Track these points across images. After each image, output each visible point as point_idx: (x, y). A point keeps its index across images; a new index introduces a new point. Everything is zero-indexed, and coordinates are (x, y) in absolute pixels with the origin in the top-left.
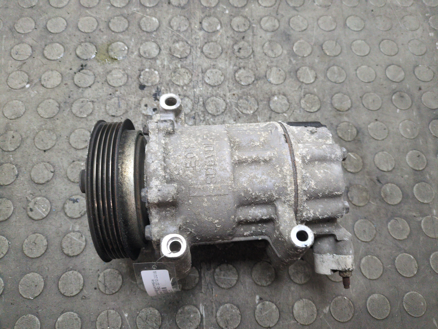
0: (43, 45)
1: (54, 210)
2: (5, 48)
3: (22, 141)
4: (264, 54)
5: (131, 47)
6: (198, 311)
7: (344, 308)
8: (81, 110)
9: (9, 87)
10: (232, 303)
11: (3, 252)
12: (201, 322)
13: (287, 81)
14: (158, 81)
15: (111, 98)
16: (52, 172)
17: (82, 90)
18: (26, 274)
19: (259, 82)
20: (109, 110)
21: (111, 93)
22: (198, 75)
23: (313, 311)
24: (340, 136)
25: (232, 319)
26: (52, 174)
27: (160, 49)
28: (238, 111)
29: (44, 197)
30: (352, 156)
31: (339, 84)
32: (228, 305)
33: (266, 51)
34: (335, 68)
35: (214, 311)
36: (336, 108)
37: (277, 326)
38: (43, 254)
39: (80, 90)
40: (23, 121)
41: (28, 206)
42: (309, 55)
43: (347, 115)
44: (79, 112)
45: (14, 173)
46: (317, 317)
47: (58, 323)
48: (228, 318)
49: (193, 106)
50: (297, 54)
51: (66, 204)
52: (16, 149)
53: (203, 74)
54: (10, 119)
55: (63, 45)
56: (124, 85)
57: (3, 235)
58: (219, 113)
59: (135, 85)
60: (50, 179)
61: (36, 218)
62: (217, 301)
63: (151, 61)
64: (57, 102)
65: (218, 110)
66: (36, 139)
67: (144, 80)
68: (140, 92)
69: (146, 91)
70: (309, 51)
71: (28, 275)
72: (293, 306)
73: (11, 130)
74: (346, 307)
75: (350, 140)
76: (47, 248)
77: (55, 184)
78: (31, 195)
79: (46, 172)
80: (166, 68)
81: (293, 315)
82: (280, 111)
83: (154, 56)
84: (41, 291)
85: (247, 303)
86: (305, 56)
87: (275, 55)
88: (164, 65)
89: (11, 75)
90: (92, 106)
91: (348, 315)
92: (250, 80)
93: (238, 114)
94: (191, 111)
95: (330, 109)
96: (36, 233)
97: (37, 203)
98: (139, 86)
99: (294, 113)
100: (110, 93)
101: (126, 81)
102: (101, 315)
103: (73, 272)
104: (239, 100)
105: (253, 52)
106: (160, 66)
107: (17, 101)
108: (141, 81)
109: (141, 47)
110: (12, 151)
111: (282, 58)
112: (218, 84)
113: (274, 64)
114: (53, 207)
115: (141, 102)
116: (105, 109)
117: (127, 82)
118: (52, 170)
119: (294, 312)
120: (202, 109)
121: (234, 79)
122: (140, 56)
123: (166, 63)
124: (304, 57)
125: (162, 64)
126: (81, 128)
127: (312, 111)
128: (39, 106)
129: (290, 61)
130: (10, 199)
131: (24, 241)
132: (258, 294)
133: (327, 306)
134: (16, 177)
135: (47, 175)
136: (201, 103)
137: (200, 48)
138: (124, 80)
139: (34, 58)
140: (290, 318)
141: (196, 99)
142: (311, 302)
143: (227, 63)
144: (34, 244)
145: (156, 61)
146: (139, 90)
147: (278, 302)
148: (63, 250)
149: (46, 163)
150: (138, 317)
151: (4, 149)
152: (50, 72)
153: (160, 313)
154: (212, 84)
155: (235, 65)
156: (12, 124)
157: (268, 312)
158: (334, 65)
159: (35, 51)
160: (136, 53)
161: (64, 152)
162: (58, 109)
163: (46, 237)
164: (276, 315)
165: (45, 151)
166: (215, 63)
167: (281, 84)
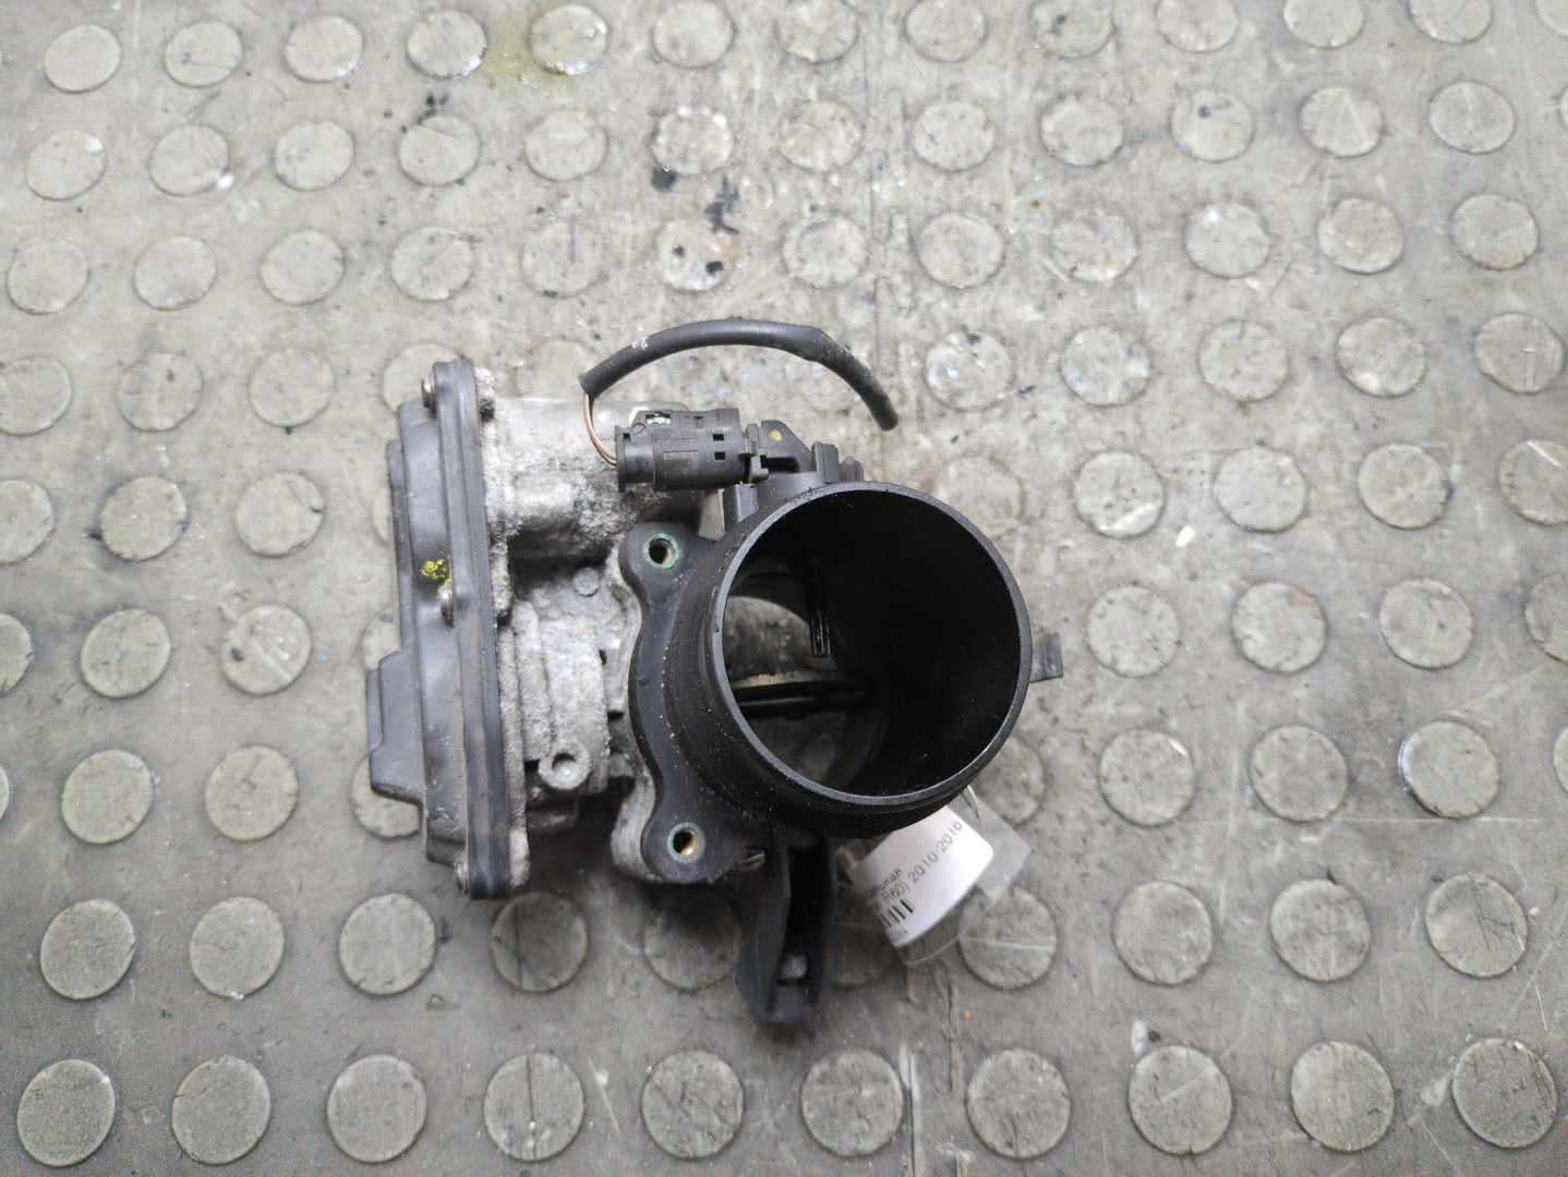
0: (285, 28)
1: (324, 658)
2: (142, 42)
3: (204, 390)
4: (1160, 40)
5: (619, 25)
6: (892, 1074)
7: (1514, 1090)
8: (426, 271)
9: (158, 187)
10: (1034, 1050)
11: (134, 816)
12: (903, 1121)
13: (1261, 147)
14: (725, 153)
15: (542, 226)
16: (316, 511)
17: (431, 196)
18: (216, 902)
19: (1141, 153)
20: (535, 269)
21: (543, 205)
22: (889, 129)
23: (1375, 1094)
24: (1490, 369)
25: (1033, 1115)
26: (317, 518)
27: (735, 31)
28: (1055, 271)
29: (288, 606)
30: (1542, 452)
31: (1484, 157)
32: (1015, 1057)
33: (1168, 27)
34: (1467, 90)
35: (958, 1077)
36: (1469, 258)
37: (1224, 1149)
38: (282, 827)
39: (424, 195)
40: (205, 317)
41: (226, 640)
42: (1351, 41)
43: (1515, 286)
44: (418, 280)
45: (172, 511)
46: (1393, 1121)
47: (337, 1095)
48: (1017, 1109)
49: (868, 249)
50: (1302, 36)
51: (370, 633)
52: (182, 421)
53: (907, 125)
54: (161, 309)
55: (357, 26)
56: (596, 171)
57: (133, 751)
58: (973, 280)
59: (635, 174)
60: (306, 537)
61: (256, 686)
62: (970, 1040)
63: (699, 76)
64: (337, 242)
65: (972, 267)
66: (257, 383)
67: (670, 151)
68: (654, 197)
69: (679, 194)
70: (1350, 23)
71: (223, 905)
72: (1291, 1072)
73: (163, 351)
74: (1523, 1087)
75: (1536, 388)
76: (297, 804)
77: (328, 557)
78: (237, 600)
79: (293, 510)
80: (757, 101)
81: (1292, 1110)
82: (1228, 267)
83: (713, 56)
84: (272, 969)
85: (1097, 1051)
86: (1334, 43)
87: (1209, 39)
88: (752, 92)
89: (165, 143)
90: (467, 255)
91: (1534, 1118)
92: (1105, 145)
93: (1054, 282)
94: (861, 271)
95: (1445, 260)
96: (255, 744)
97: (259, 628)
98: (651, 174)
99: (1292, 275)
100: (536, 204)
101: (599, 157)
102: (501, 1072)
103: (393, 902)
104: (1056, 223)
105: (1115, 30)
106: (735, 97)
107: (185, 240)
108: (661, 153)
109: (660, 24)
110: (166, 431)
111: (1237, 52)
112: (970, 162)
113: (1205, 78)
114: (318, 645)
115: (659, 239)
116: (520, 266)
117: (605, 160)
118: (317, 502)
119: (1297, 1095)
120: (906, 263)
121: (1035, 140)
122: (654, 56)
123: (757, 83)
124: (1329, 48)
125: (741, 88)
126: (429, 341)
127: (1368, 268)
128: (270, 257)
129: (1272, 67)
130: (160, 614)
131: (209, 775)
132: (1141, 1015)
133: (1439, 1077)
134: (178, 528)
135: (297, 522)
136: (901, 239)
137: (895, 19)
138: (593, 151)
139: (248, 74)
140: (1279, 1120)
141: (878, 225)
142: (1366, 1054)
143: (1008, 76)
144: (245, 787)
145: (717, 78)
146: (652, 191)
147: (1227, 1053)
148: (358, 811)
149: (294, 478)
150: (648, 1088)
151: (138, 422)
152: (309, 128)
153: (738, 1075)
154: (947, 164)
155: (1040, 85)
156: (168, 327)
157: (1182, 1090)
158: (1459, 79)
159: (252, 49)
160: (640, 47)
161: (363, 434)
162: (340, 269)
163: (293, 763)
164: (1217, 1103)
165: (288, 430)
166: (955, 78)
167: (1236, 157)
